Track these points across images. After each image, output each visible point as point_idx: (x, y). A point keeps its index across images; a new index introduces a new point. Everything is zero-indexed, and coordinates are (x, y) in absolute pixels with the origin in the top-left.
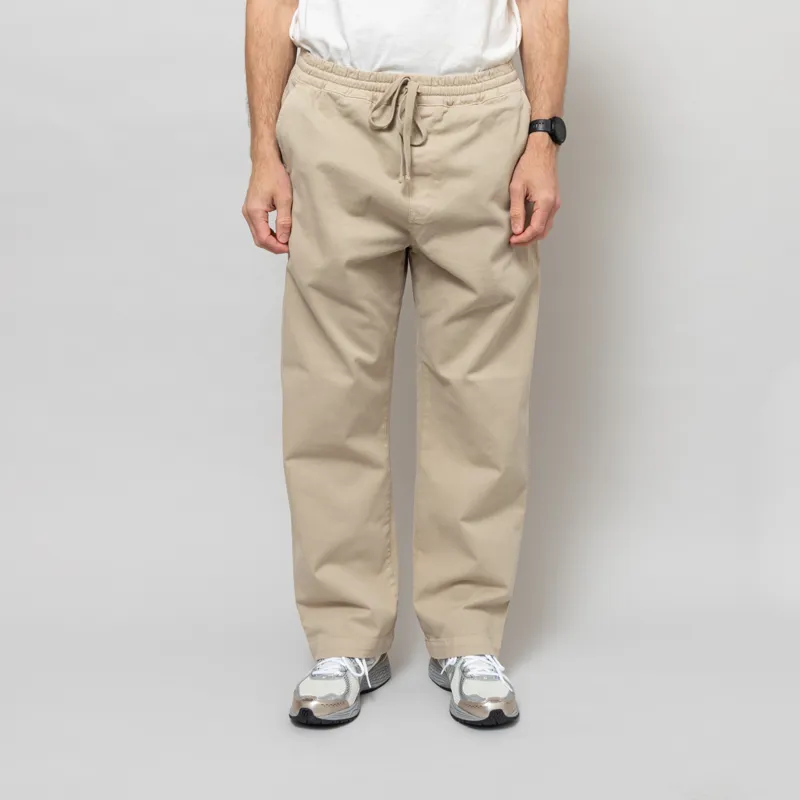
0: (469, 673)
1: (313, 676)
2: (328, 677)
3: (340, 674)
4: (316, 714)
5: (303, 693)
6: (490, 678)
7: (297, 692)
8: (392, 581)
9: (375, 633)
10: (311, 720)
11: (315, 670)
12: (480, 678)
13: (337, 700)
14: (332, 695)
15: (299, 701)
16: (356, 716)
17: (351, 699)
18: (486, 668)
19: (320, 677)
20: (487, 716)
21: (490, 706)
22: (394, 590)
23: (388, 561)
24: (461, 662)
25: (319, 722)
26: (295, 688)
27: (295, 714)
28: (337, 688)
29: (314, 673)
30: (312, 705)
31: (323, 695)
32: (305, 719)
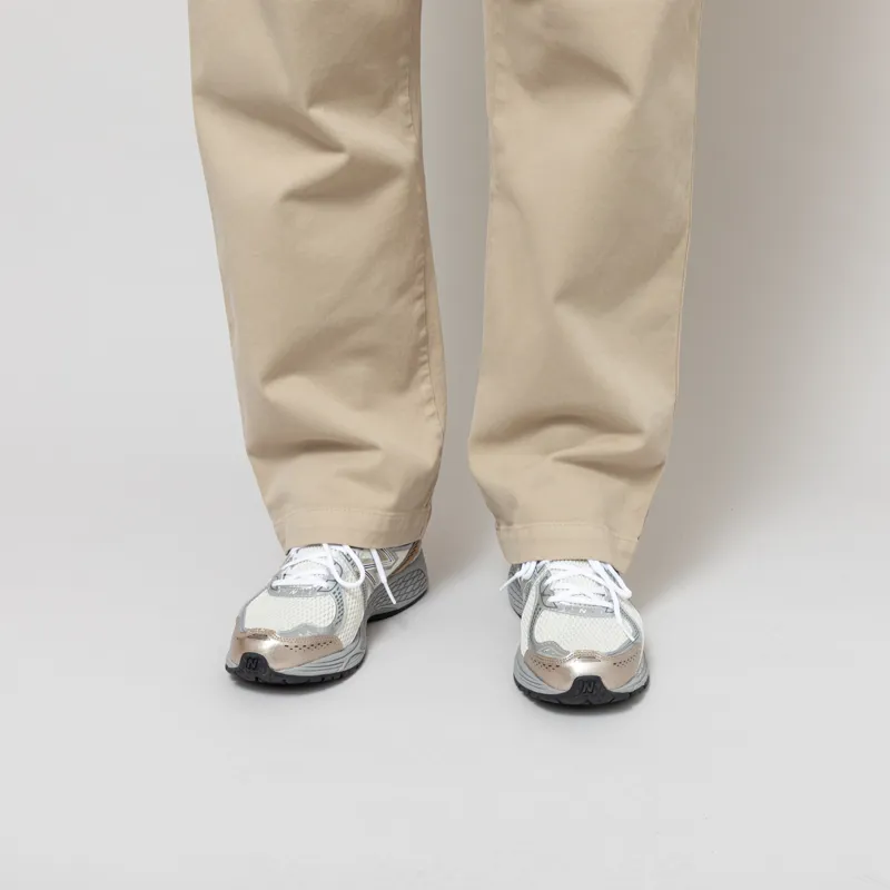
0: (551, 599)
1: (273, 589)
2: (302, 592)
3: (325, 585)
4: (273, 665)
5: (250, 624)
6: (592, 611)
7: (240, 620)
8: (430, 409)
9: (389, 499)
10: (264, 677)
11: (277, 577)
12: (573, 610)
13: (319, 636)
14: (306, 627)
15: (243, 637)
16: (357, 667)
17: (347, 635)
18: (591, 589)
19: (286, 591)
20: (567, 687)
21: (580, 668)
22: (435, 426)
23: (423, 371)
24: (543, 574)
25: (279, 680)
26: (237, 613)
27: (235, 664)
28: (319, 613)
29: (276, 583)
30: (265, 647)
31: (287, 627)
32: (253, 673)
